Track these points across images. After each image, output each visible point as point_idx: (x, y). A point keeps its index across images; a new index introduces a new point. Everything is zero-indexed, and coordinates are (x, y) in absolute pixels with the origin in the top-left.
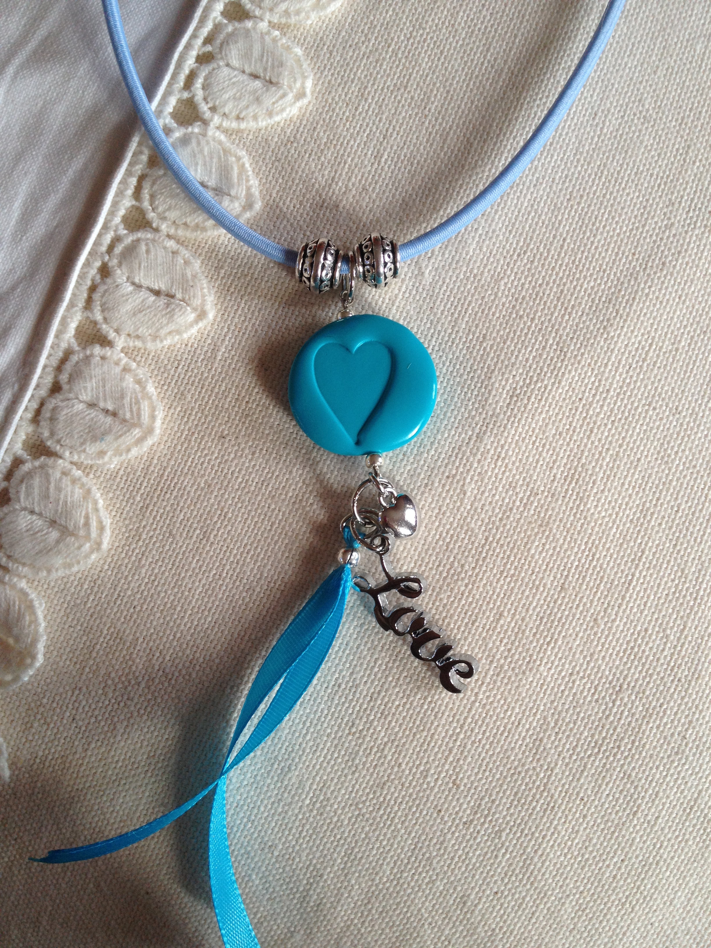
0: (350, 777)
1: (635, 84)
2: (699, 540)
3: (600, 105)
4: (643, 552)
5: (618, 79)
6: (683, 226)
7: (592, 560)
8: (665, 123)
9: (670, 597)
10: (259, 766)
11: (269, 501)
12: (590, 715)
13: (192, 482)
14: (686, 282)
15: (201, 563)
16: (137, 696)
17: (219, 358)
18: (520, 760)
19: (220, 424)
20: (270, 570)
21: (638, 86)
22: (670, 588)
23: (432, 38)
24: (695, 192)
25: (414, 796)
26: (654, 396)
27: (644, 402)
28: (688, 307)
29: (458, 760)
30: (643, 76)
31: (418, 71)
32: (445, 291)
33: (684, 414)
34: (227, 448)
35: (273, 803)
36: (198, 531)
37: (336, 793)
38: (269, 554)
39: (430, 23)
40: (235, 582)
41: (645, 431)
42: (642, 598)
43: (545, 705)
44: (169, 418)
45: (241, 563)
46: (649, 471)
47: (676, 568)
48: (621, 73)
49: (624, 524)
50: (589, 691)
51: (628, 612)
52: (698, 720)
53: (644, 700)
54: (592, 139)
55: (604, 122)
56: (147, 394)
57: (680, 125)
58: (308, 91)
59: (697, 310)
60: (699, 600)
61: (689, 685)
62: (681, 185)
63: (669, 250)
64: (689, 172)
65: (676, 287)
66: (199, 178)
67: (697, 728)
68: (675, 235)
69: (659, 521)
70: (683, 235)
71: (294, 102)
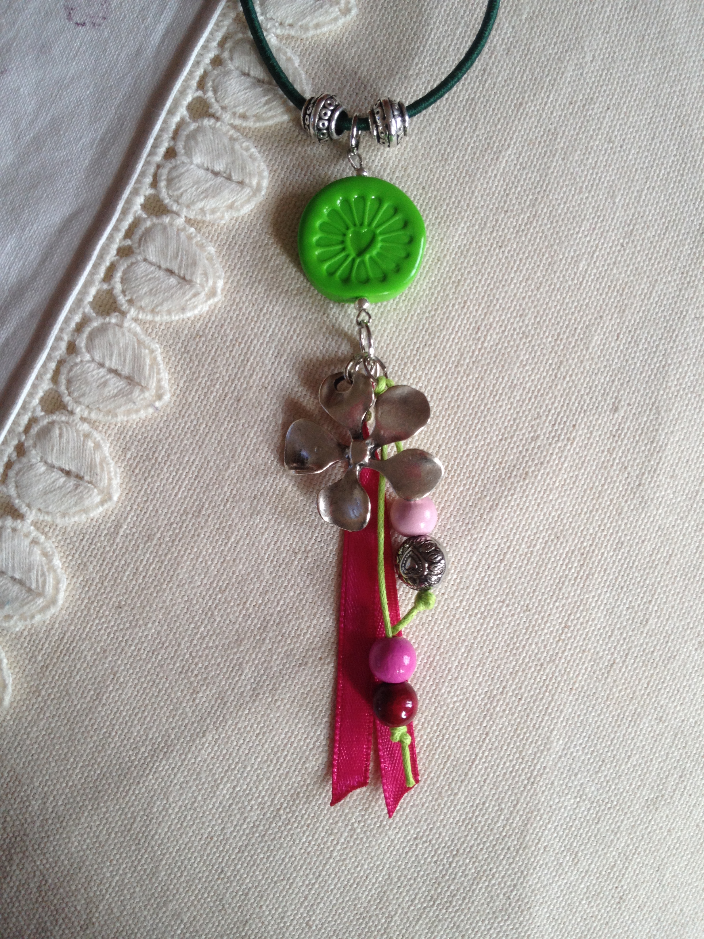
0: (217, 914)
1: (518, 299)
2: (537, 726)
3: (483, 319)
4: (487, 734)
5: (503, 294)
6: (548, 438)
7: (442, 740)
8: (542, 339)
9: (507, 776)
10: (137, 900)
11: (158, 670)
12: (428, 874)
13: (89, 646)
14: (546, 490)
15: (93, 721)
16: (31, 834)
18: (365, 908)
19: (118, 595)
20: (154, 733)
21: (520, 302)
22: (508, 767)
24: (563, 406)
26: (508, 594)
27: (498, 599)
30: (526, 292)
33: (534, 611)
34: (123, 618)
36: (92, 692)
38: (155, 717)
41: (498, 625)
42: (483, 775)
43: (390, 863)
44: (72, 586)
45: (129, 724)
46: (499, 662)
47: (515, 750)
48: (506, 288)
49: (473, 709)
51: (469, 787)
52: (522, 883)
53: (477, 864)
54: (473, 352)
55: (486, 336)
56: (53, 566)
57: (556, 340)
58: (219, 290)
59: (554, 517)
60: (532, 780)
61: (517, 852)
62: (550, 399)
63: (533, 460)
64: (559, 387)
65: (536, 496)
66: (113, 366)
67: (521, 890)
68: (539, 447)
69: (504, 707)
70: (547, 446)
71: (206, 301)
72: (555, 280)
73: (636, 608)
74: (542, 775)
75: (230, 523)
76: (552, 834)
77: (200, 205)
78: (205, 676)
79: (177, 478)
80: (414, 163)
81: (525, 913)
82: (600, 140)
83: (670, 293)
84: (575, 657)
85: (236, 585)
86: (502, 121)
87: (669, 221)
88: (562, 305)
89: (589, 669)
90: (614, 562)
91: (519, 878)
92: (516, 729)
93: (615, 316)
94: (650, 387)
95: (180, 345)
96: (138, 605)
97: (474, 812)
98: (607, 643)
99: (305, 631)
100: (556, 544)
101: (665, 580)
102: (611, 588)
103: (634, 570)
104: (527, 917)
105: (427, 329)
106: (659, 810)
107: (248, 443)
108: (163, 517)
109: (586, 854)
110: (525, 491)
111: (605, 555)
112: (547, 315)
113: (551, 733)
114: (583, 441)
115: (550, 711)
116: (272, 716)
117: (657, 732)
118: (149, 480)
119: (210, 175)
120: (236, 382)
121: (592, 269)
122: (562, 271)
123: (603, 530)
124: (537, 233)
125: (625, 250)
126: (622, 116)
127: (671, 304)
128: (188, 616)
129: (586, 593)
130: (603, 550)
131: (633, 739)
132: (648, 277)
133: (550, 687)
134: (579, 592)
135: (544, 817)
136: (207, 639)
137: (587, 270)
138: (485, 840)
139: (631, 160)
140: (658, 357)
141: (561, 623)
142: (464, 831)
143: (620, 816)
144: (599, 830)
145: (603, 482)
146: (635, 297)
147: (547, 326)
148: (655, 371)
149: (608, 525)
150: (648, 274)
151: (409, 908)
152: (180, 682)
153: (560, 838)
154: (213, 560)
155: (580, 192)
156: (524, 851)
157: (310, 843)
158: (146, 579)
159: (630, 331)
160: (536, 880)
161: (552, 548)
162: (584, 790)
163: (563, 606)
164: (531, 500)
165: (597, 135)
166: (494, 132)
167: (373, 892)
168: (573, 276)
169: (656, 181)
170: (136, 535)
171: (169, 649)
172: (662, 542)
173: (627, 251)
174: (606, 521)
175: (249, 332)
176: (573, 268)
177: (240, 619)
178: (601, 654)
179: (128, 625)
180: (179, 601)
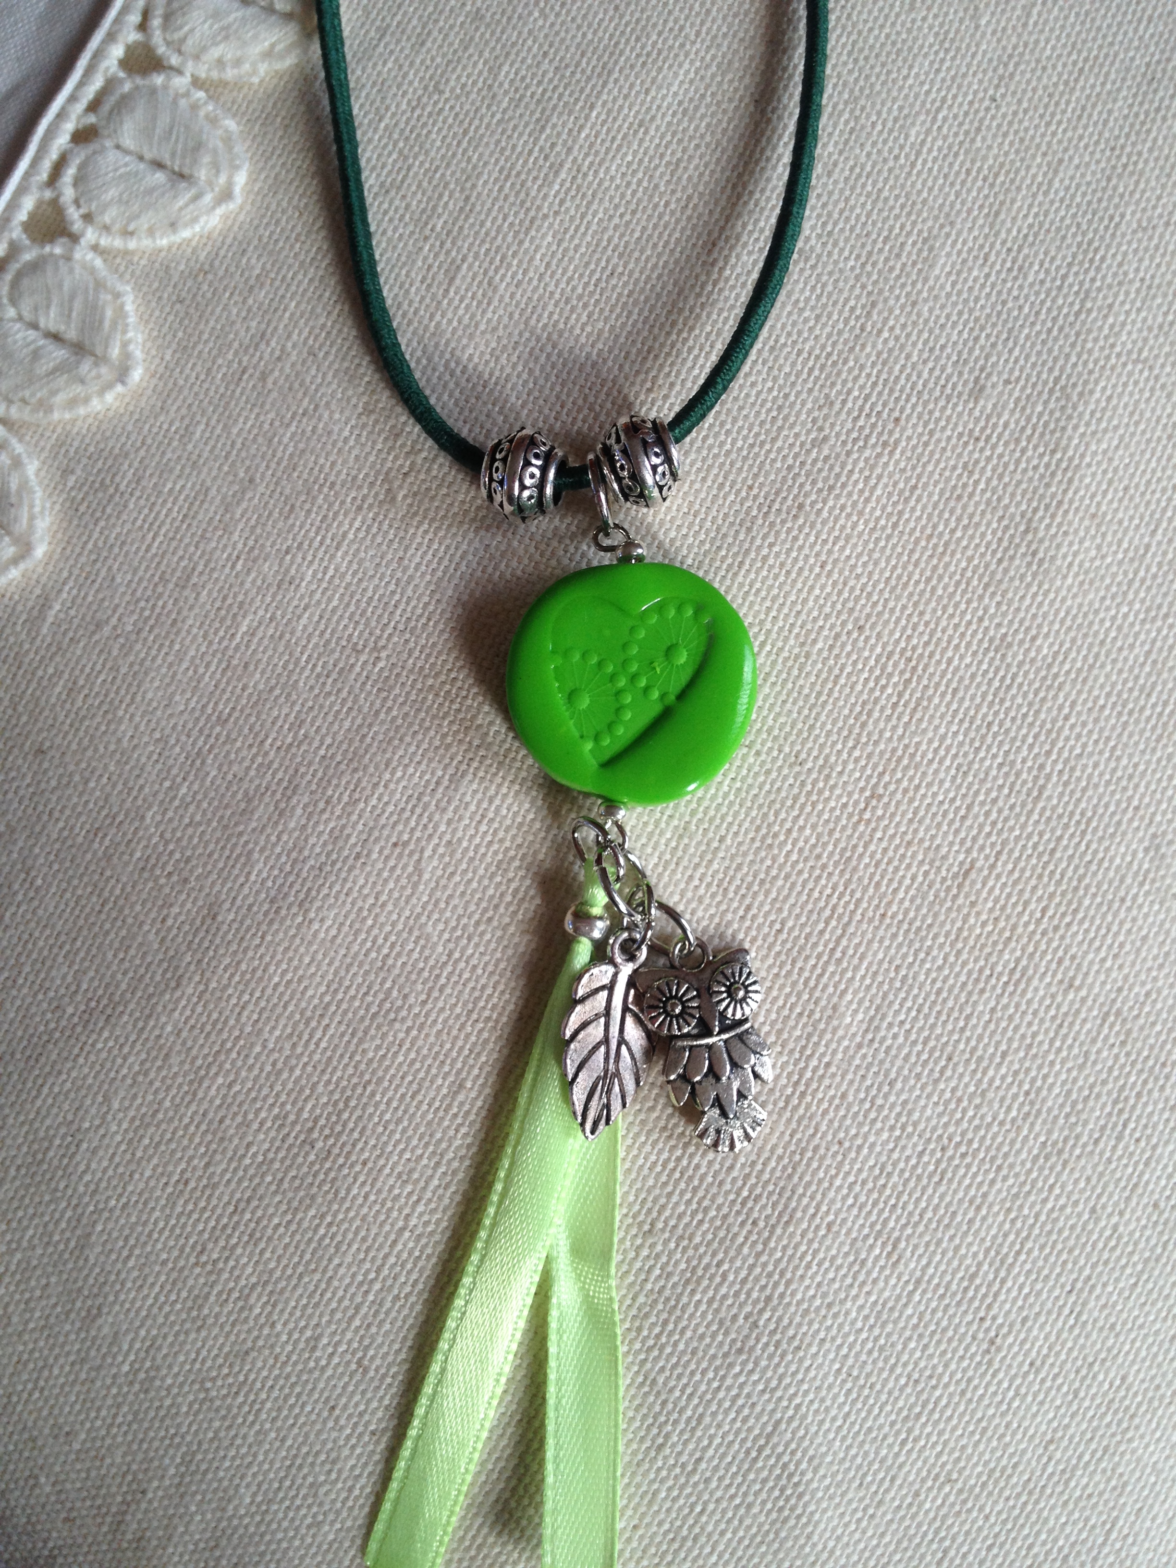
0: (193, 1336)
2: (812, 983)
3: (722, 229)
6: (844, 443)
8: (835, 263)
10: (53, 1301)
11: (103, 863)
14: (837, 538)
17: (50, 620)
19: (40, 730)
20: (92, 979)
24: (875, 384)
25: (293, 1379)
28: (835, 583)
29: (369, 1326)
31: (422, 163)
33: (810, 765)
34: (46, 771)
35: (73, 1364)
37: (170, 1359)
38: (94, 951)
41: (739, 790)
45: (48, 963)
46: (739, 860)
52: (782, 1296)
53: (691, 1252)
54: (702, 286)
55: (726, 258)
57: (863, 265)
58: (237, 190)
59: (852, 589)
60: (802, 1088)
61: (772, 1233)
62: (850, 371)
63: (814, 482)
65: (818, 548)
66: (52, 327)
67: (780, 1311)
68: (827, 458)
70: (843, 457)
71: (213, 208)
72: (863, 160)
73: (1018, 765)
74: (821, 1079)
75: (240, 598)
76: (845, 1198)
77: (215, 53)
78: (185, 874)
79: (150, 519)
81: (789, 1357)
83: (1089, 184)
84: (891, 853)
85: (248, 710)
87: (1086, 59)
88: (875, 201)
89: (920, 879)
90: (973, 676)
91: (776, 1285)
93: (980, 222)
95: (170, 289)
96: (74, 746)
98: (957, 831)
99: (368, 792)
100: (856, 640)
101: (1079, 714)
102: (966, 725)
103: (1014, 691)
104: (793, 1368)
105: (617, 246)
107: (279, 454)
108: (122, 589)
109: (916, 1247)
110: (795, 538)
111: (956, 662)
113: (841, 997)
114: (914, 447)
115: (838, 955)
116: (302, 950)
117: (1065, 1008)
118: (102, 523)
120: (263, 346)
121: (935, 140)
122: (874, 144)
123: (952, 616)
125: (998, 107)
127: (1089, 203)
128: (159, 766)
129: (914, 733)
130: (950, 654)
131: (1011, 1018)
132: (1045, 154)
134: (900, 731)
135: (827, 1162)
136: (192, 808)
137: (923, 142)
141: (863, 790)
142: (665, 1184)
143: (987, 1171)
144: (941, 1198)
145: (953, 525)
146: (1019, 189)
149: (963, 606)
150: (1044, 148)
152: (140, 887)
153: (860, 1209)
154: (207, 666)
156: (784, 1229)
157: (366, 1197)
158: (90, 700)
160: (812, 1292)
161: (849, 648)
162: (909, 1116)
163: (870, 756)
164: (807, 557)
170: (76, 621)
171: (125, 827)
172: (1073, 641)
173: (1003, 109)
176: (896, 139)
177: (252, 773)
178: (944, 850)
179: (54, 783)
180: (146, 739)
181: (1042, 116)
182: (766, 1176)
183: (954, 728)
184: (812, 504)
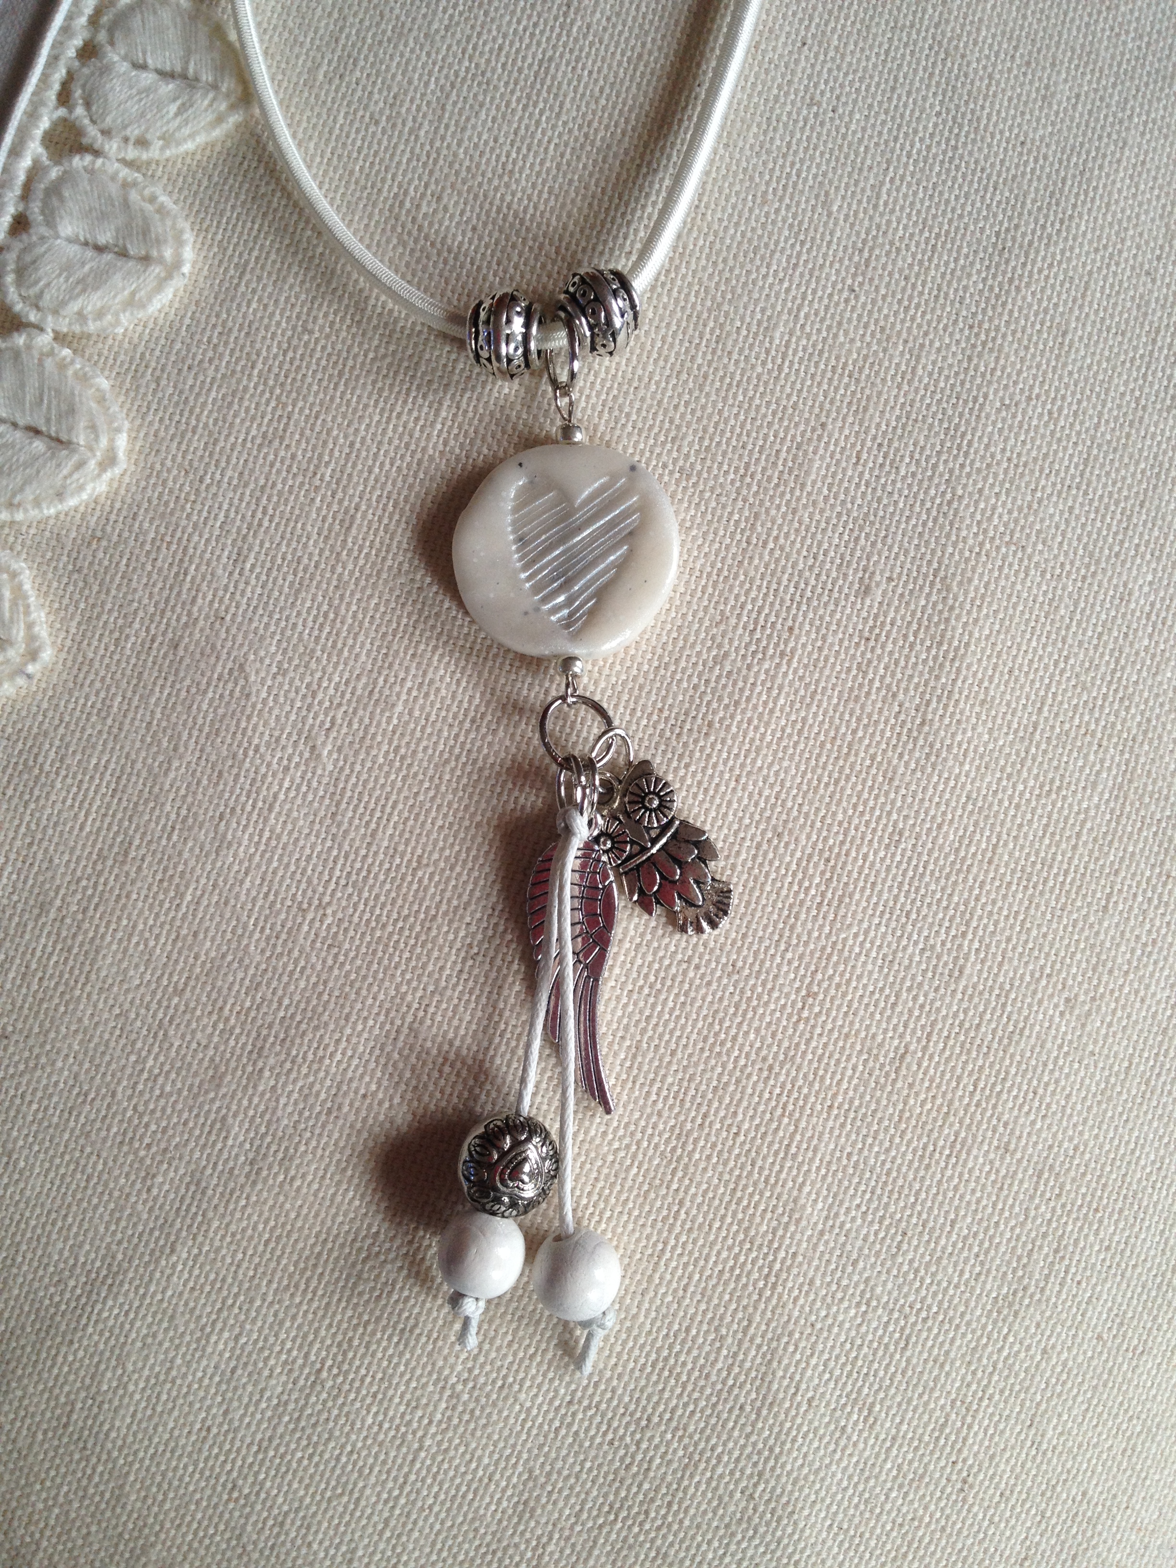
1: (666, 410)
2: (772, 1180)
4: (681, 1203)
5: (637, 405)
6: (744, 657)
8: (716, 477)
9: (727, 1275)
11: (82, 1141)
12: (600, 1466)
14: (748, 751)
18: (493, 1534)
20: (88, 1253)
21: (671, 414)
22: (726, 1261)
23: (324, 348)
24: (766, 596)
27: (679, 957)
28: (751, 795)
30: (680, 395)
31: (302, 410)
32: (355, 785)
33: (746, 972)
38: (86, 1226)
39: (320, 321)
40: (36, 1271)
41: (683, 1004)
42: (680, 1279)
43: (529, 1451)
45: (44, 1240)
46: (691, 1071)
47: (735, 1227)
48: (642, 392)
49: (651, 1160)
50: (598, 1428)
51: (658, 1302)
52: (773, 1469)
53: (686, 1440)
57: (743, 478)
58: (121, 455)
59: (768, 798)
60: (773, 1279)
61: (758, 1415)
62: (742, 584)
63: (720, 699)
64: (756, 561)
67: (773, 1483)
68: (730, 673)
69: (708, 1152)
70: (744, 672)
71: (99, 475)
72: (732, 368)
73: (938, 949)
74: (789, 1269)
75: (181, 868)
76: (821, 1375)
77: (74, 307)
78: (163, 1145)
79: (80, 797)
80: (453, 186)
81: (785, 1522)
82: (793, 103)
83: (951, 366)
84: (830, 1048)
85: (203, 979)
86: (607, 90)
87: (938, 236)
88: (747, 412)
89: (861, 1067)
90: (889, 868)
91: (767, 1460)
92: (734, 1190)
93: (850, 419)
94: (927, 542)
95: (65, 558)
96: (37, 1029)
97: (671, 1347)
98: (889, 1018)
99: (331, 1049)
100: (776, 848)
101: (989, 892)
102: (887, 915)
103: (927, 878)
104: (789, 1530)
106: (1022, 1314)
107: (200, 721)
108: (62, 870)
109: (889, 1408)
110: (709, 756)
111: (871, 857)
112: (723, 431)
113: (800, 1190)
114: (810, 654)
115: (793, 1150)
116: (288, 1206)
117: (1003, 1172)
118: (32, 806)
119: (89, 253)
120: (168, 614)
121: (799, 339)
122: (741, 350)
123: (862, 813)
124: (690, 285)
125: (857, 298)
126: (832, 54)
127: (953, 386)
128: (123, 1041)
129: (840, 930)
130: (865, 850)
131: (956, 1189)
132: (906, 342)
133: (790, 1107)
134: (827, 929)
135: (802, 1344)
136: (161, 1080)
137: (788, 342)
138: (696, 1395)
139: (854, 132)
140: (938, 486)
141: (798, 990)
142: (656, 1383)
143: (947, 1331)
144: (908, 1361)
145: (854, 725)
146: (884, 380)
147: (724, 453)
148: (934, 513)
149: (871, 803)
150: (904, 335)
151: (572, 1528)
152: (121, 1160)
153: (836, 1383)
154: (157, 938)
155: (764, 202)
156: (770, 1410)
157: (380, 1426)
158: (45, 983)
159: (880, 445)
160: (799, 1463)
161: (771, 855)
162: (872, 1290)
163: (801, 957)
164: (722, 772)
165: (787, 94)
166: (594, 113)
167: (505, 1504)
168: (763, 356)
169: (906, 164)
171: (98, 1103)
172: (976, 824)
173: (862, 299)
174: (865, 795)
175: (184, 522)
176: (762, 342)
177: (216, 1039)
178: (880, 1038)
179: (22, 1067)
180: (106, 1015)
181: (900, 302)
182: (748, 1365)
183: (876, 921)
184: (722, 720)
